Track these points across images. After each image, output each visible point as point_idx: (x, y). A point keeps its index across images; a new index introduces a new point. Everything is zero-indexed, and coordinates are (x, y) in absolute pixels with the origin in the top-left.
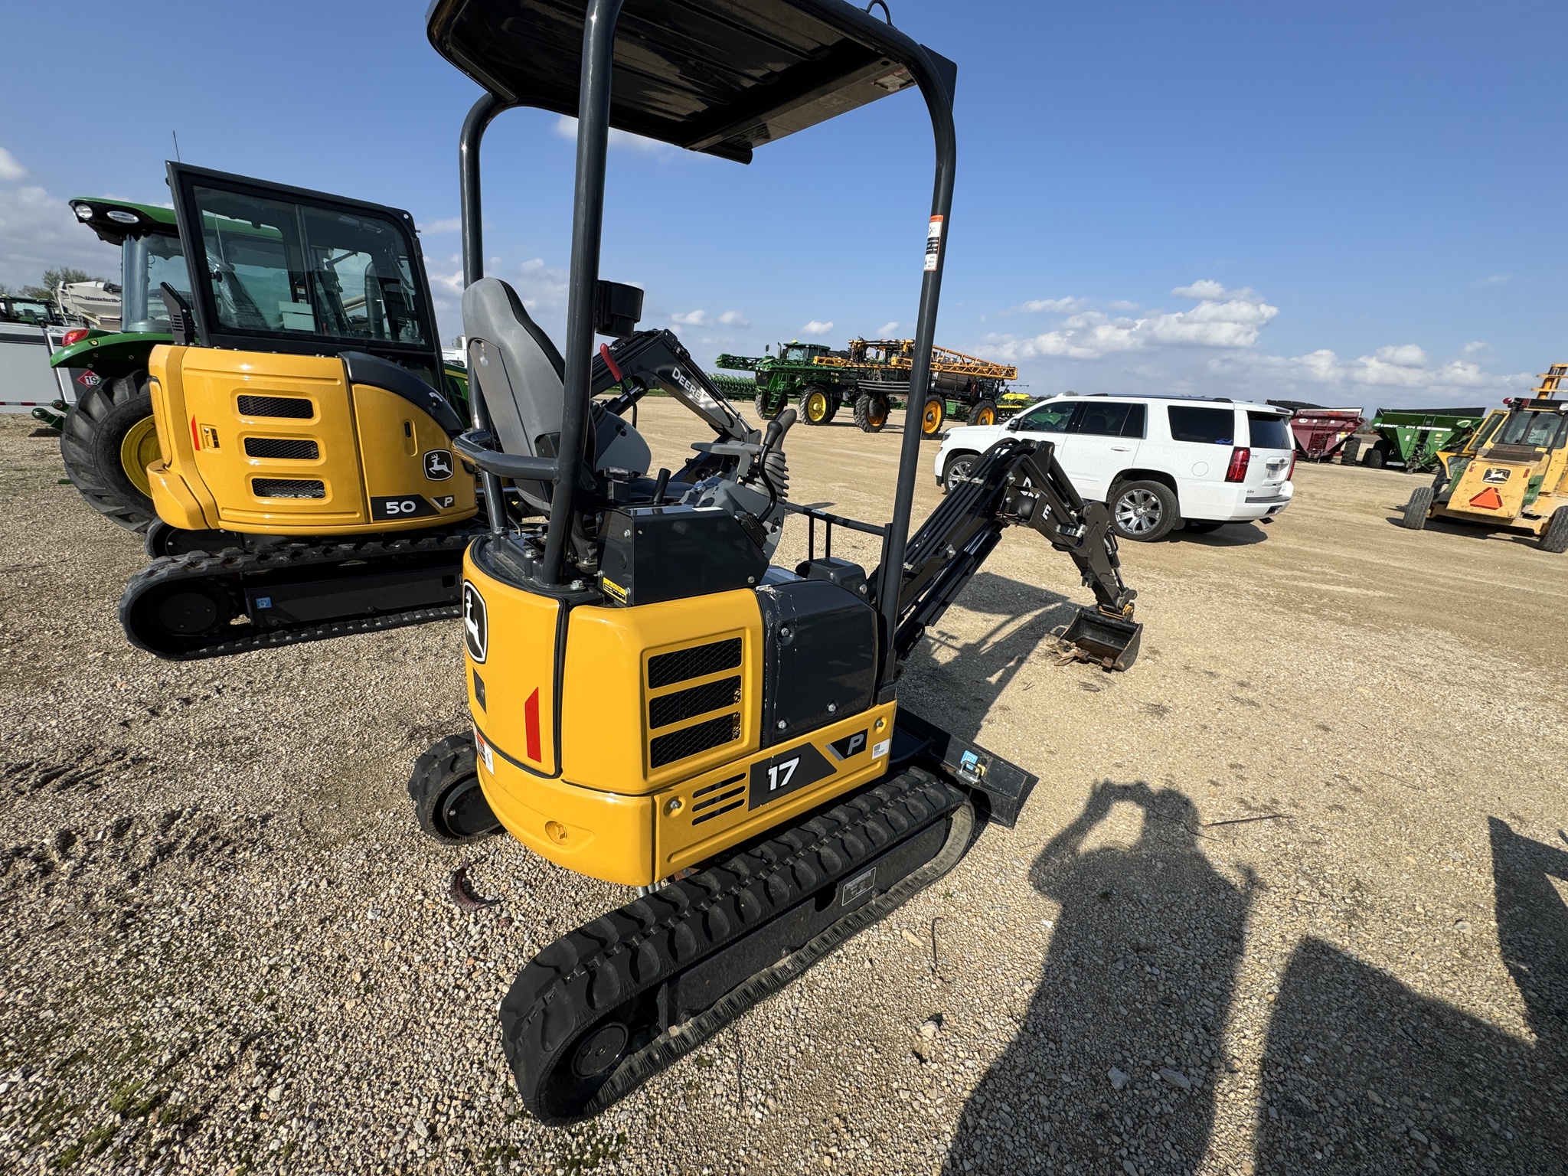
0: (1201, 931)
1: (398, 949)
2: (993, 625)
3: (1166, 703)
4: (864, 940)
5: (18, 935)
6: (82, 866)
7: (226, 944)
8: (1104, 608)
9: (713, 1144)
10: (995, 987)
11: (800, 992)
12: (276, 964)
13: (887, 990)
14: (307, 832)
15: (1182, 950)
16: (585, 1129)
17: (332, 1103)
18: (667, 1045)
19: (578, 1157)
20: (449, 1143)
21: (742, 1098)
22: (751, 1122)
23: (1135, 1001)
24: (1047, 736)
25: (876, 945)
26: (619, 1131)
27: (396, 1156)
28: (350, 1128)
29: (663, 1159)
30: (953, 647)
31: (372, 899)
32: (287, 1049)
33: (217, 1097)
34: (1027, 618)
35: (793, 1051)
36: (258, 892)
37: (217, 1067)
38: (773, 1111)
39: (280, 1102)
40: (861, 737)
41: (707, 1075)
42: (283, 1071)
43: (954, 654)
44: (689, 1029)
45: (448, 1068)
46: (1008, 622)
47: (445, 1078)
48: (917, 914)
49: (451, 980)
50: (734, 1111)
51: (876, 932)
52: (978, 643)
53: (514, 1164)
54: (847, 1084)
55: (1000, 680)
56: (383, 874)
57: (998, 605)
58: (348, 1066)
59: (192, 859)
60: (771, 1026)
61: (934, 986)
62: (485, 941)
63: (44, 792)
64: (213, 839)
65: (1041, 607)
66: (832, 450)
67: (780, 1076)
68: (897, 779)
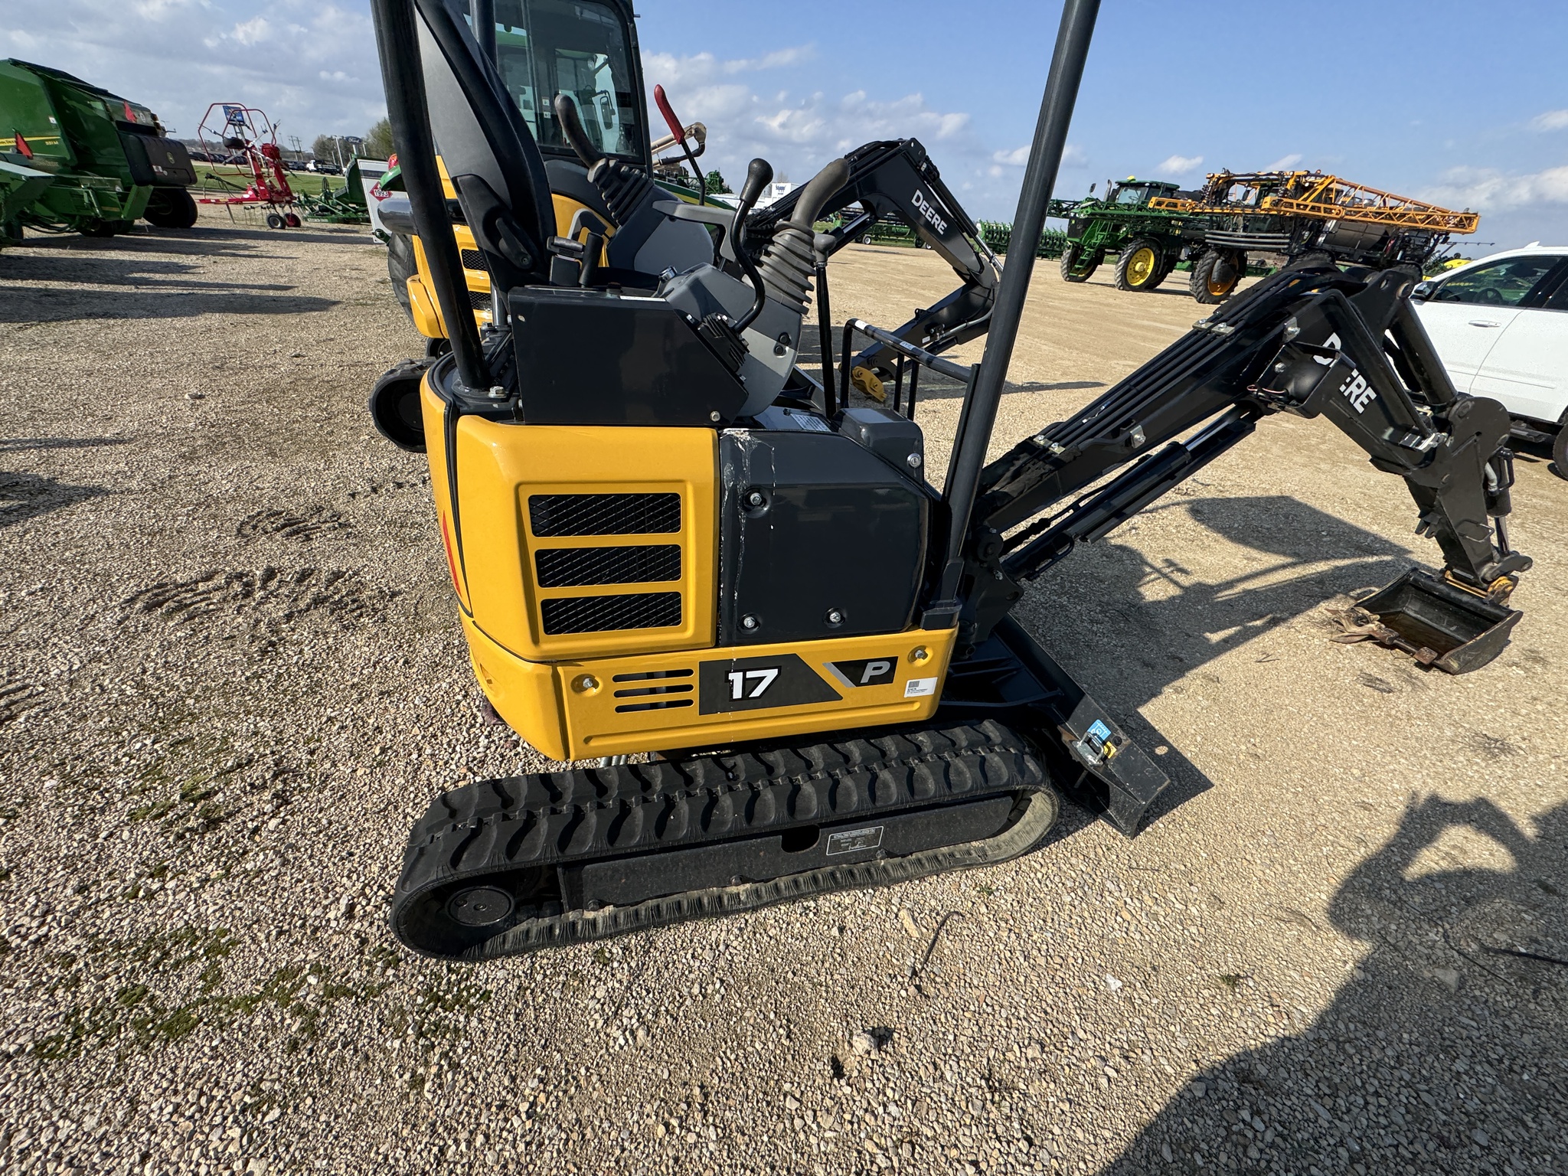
0: (1383, 1101)
1: (419, 738)
2: (1257, 567)
3: (1514, 740)
4: (847, 901)
5: (207, 638)
6: (267, 597)
7: (313, 689)
8: (1455, 576)
9: (563, 1047)
10: (987, 1030)
11: (740, 929)
12: (335, 717)
13: (843, 971)
14: (417, 614)
15: (1328, 1116)
16: (463, 970)
17: (302, 849)
18: (574, 924)
19: (441, 994)
20: (357, 926)
21: (616, 1013)
22: (611, 1043)
23: (1196, 1149)
24: (1259, 732)
25: (859, 912)
26: (489, 987)
27: (316, 917)
28: (300, 877)
29: (509, 1036)
30: (1176, 583)
31: (426, 687)
32: (302, 790)
33: (241, 809)
34: (1321, 567)
35: (696, 990)
36: (357, 653)
37: (252, 785)
38: (640, 1045)
39: (273, 832)
40: (886, 666)
41: (597, 972)
42: (289, 807)
43: (1173, 591)
44: (604, 917)
45: (394, 859)
46: (1284, 567)
47: (387, 866)
48: (933, 896)
49: (441, 781)
50: (600, 1023)
51: (868, 898)
52: (1219, 585)
53: (390, 972)
54: (733, 1057)
55: (1225, 641)
56: (447, 667)
57: (1281, 542)
58: (330, 823)
59: (332, 613)
60: (691, 951)
61: (903, 993)
62: (486, 756)
63: (278, 536)
64: (354, 601)
65: (1353, 556)
66: (1140, 322)
67: (667, 1011)
68: (957, 730)
